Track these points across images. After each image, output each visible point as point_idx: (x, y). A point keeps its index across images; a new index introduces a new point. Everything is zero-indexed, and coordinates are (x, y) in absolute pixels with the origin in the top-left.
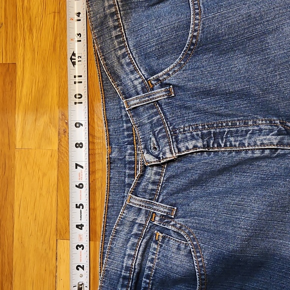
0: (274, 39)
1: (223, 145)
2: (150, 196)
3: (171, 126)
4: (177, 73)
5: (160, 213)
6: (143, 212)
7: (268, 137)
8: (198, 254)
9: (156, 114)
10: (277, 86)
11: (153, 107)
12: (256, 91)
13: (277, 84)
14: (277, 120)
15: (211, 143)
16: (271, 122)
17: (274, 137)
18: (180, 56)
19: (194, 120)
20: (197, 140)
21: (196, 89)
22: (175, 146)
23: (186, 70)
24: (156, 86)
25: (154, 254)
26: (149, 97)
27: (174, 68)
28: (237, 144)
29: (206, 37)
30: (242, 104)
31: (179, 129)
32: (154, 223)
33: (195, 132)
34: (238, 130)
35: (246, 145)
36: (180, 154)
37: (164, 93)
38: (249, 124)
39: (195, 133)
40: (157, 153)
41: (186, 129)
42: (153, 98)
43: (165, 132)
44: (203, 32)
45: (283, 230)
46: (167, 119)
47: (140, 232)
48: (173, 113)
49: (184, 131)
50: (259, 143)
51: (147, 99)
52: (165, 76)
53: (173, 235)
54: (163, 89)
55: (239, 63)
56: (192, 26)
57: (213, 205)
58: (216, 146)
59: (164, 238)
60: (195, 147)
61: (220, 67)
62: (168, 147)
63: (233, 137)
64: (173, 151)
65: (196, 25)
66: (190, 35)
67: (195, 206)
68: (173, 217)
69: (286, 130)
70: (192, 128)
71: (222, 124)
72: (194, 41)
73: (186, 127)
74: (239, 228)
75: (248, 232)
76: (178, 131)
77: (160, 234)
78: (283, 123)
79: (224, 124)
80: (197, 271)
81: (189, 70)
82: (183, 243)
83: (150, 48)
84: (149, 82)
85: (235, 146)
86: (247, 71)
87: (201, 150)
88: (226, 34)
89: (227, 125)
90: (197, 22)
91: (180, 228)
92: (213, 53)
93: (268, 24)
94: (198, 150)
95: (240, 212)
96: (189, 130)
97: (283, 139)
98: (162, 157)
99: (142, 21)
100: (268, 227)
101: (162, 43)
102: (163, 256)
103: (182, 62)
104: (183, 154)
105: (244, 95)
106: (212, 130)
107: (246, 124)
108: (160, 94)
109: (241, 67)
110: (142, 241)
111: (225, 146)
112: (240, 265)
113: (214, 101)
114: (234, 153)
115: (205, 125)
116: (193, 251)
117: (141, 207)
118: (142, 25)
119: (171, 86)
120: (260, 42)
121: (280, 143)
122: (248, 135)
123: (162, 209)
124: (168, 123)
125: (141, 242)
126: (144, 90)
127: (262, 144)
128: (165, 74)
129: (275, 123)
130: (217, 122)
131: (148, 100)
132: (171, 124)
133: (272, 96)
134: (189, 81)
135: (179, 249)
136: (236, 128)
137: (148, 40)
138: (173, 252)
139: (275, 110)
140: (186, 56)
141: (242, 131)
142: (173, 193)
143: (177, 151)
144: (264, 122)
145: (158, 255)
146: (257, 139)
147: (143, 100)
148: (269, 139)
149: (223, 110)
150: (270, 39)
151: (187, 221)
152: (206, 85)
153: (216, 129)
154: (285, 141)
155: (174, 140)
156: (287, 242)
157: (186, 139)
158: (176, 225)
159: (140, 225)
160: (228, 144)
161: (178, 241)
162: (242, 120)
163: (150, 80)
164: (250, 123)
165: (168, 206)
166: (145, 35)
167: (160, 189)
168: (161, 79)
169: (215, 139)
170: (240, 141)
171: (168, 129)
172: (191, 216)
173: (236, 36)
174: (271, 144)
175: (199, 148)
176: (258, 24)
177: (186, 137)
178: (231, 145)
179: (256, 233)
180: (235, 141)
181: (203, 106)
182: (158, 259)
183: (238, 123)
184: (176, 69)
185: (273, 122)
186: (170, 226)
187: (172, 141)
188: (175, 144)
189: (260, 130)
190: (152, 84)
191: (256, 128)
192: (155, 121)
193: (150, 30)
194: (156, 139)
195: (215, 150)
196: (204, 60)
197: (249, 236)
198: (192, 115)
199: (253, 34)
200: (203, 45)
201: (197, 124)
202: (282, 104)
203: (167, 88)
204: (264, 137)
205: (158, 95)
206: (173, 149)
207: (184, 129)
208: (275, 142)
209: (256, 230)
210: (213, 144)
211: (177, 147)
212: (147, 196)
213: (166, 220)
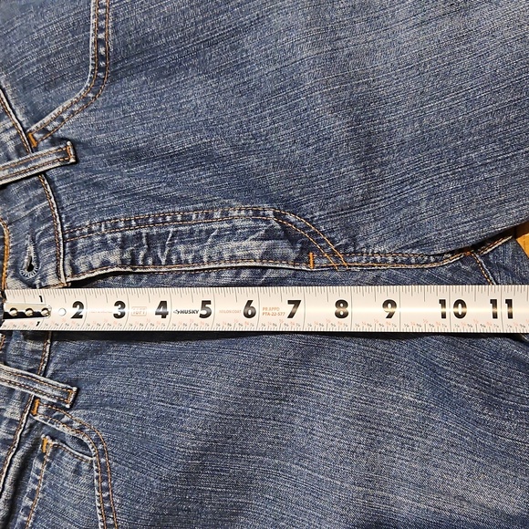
0: (256, 42)
1: (163, 260)
2: (31, 363)
3: (67, 221)
4: (77, 116)
5: (45, 397)
6: (17, 395)
7: (245, 243)
8: (104, 484)
9: (43, 198)
10: (266, 140)
11: (36, 185)
12: (223, 149)
13: (267, 135)
14: (269, 209)
15: (141, 256)
16: (256, 212)
17: (255, 243)
18: (87, 84)
19: (112, 210)
20: (110, 249)
21: (114, 148)
22: (67, 262)
23: (95, 110)
24: (41, 143)
25: (36, 481)
26: (26, 164)
27: (72, 105)
28: (190, 257)
29: (124, 42)
30: (204, 177)
31: (81, 228)
32: (35, 418)
33: (111, 233)
34: (192, 229)
35: (205, 260)
36: (76, 279)
37: (55, 157)
38: (215, 217)
39: (109, 236)
40: (31, 277)
41: (93, 227)
42: (35, 168)
43: (54, 234)
44: (117, 32)
45: (278, 438)
46: (63, 208)
47: (11, 437)
48: (74, 197)
49: (89, 233)
50: (226, 255)
51: (23, 168)
52: (56, 123)
53: (69, 443)
54: (53, 149)
55: (195, 94)
56: (93, 21)
57: (141, 383)
58: (150, 262)
59: (56, 449)
60: (105, 264)
61: (160, 102)
62: (53, 265)
63: (184, 243)
64: (62, 273)
65: (100, 18)
66: (92, 39)
67: (111, 384)
68: (68, 406)
69: (284, 228)
70: (106, 226)
71: (164, 217)
72: (102, 50)
73: (95, 224)
74: (181, 430)
75: (197, 439)
76: (78, 232)
77: (50, 441)
78: (280, 214)
79: (168, 219)
80: (100, 518)
81: (101, 109)
82: (87, 461)
83: (28, 67)
84: (30, 135)
85: (186, 261)
86: (211, 109)
87: (115, 269)
88: (161, 35)
89: (174, 220)
90: (102, 11)
91: (81, 429)
92: (146, 74)
93: (241, 12)
94: (109, 270)
95: (187, 397)
96: (100, 230)
97: (274, 246)
98: (40, 284)
99: (12, 15)
100: (244, 430)
101: (49, 57)
102: (50, 486)
103: (91, 95)
104: (83, 277)
105: (203, 157)
106: (144, 231)
107: (208, 216)
108: (47, 158)
109: (199, 102)
110: (15, 454)
111: (169, 261)
112: (189, 510)
113: (151, 171)
114: (183, 278)
115: (131, 220)
116: (97, 478)
117: (12, 386)
118: (11, 23)
119: (69, 143)
120: (232, 49)
121: (267, 255)
122: (210, 240)
123: (49, 391)
124: (63, 216)
125: (13, 457)
126: (19, 150)
127: (233, 258)
128: (55, 120)
129: (264, 215)
130: (155, 215)
131: (26, 172)
132: (68, 219)
133: (253, 160)
134: (100, 131)
135: (77, 471)
136: (190, 225)
137: (23, 52)
138: (67, 479)
139: (261, 187)
140: (98, 82)
141: (201, 231)
142: (74, 359)
143: (69, 272)
144: (243, 213)
145: (44, 484)
146: (224, 247)
147: (16, 170)
148: (246, 248)
149: (164, 190)
150: (248, 42)
151: (90, 416)
152: (130, 139)
153: (151, 228)
154: (278, 252)
155: (67, 249)
156: (288, 464)
157: (90, 249)
158: (72, 422)
159: (12, 422)
160: (174, 257)
161: (78, 457)
162: (201, 209)
163: (31, 132)
164: (217, 215)
165: (61, 385)
166: (18, 42)
167: (48, 350)
168: (49, 128)
169: (149, 249)
170: (196, 252)
171: (59, 229)
172: (101, 405)
173: (181, 38)
174: (250, 257)
175: (112, 266)
176: (222, 12)
177: (92, 245)
178: (179, 261)
179: (215, 442)
180: (185, 253)
181: (126, 182)
182: (44, 490)
183: (194, 216)
184: (76, 108)
185: (261, 213)
186: (61, 426)
187: (64, 252)
188: (69, 257)
189: (234, 229)
190: (34, 138)
191: (226, 225)
192: (38, 213)
193: (25, 32)
194: (35, 249)
195: (149, 270)
196: (130, 88)
197: (202, 449)
198: (110, 201)
199: (216, 32)
200: (123, 60)
201: (115, 219)
202: (273, 175)
203: (62, 146)
204: (237, 244)
205: (43, 161)
206: (61, 269)
207: (90, 229)
208: (257, 253)
209: (216, 436)
210: (145, 258)
211: (72, 265)
212: (25, 365)
213: (56, 413)
